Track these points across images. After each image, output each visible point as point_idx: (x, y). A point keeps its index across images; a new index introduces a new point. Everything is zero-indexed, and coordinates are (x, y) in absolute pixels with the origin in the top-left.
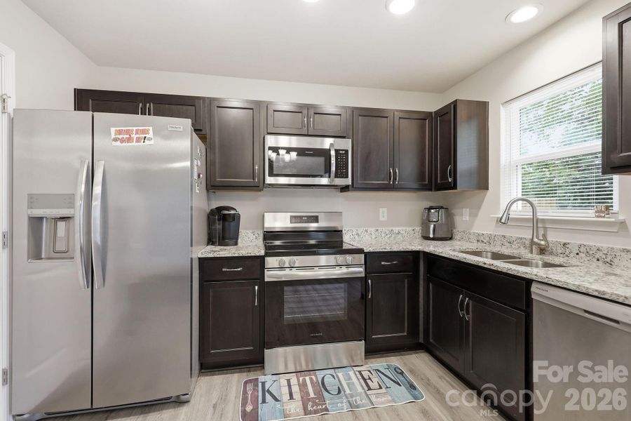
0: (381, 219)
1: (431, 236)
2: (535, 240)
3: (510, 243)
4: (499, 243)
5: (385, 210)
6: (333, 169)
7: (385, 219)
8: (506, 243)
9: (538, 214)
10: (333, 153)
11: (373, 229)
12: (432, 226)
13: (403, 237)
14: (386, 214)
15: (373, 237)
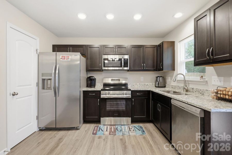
0: (141, 80)
1: (157, 86)
2: (185, 87)
3: (180, 88)
4: (177, 88)
5: (143, 77)
6: (123, 64)
7: (143, 80)
8: (179, 89)
9: (186, 79)
10: (123, 60)
11: (138, 84)
12: (157, 83)
13: (149, 86)
14: (143, 79)
15: (138, 86)
